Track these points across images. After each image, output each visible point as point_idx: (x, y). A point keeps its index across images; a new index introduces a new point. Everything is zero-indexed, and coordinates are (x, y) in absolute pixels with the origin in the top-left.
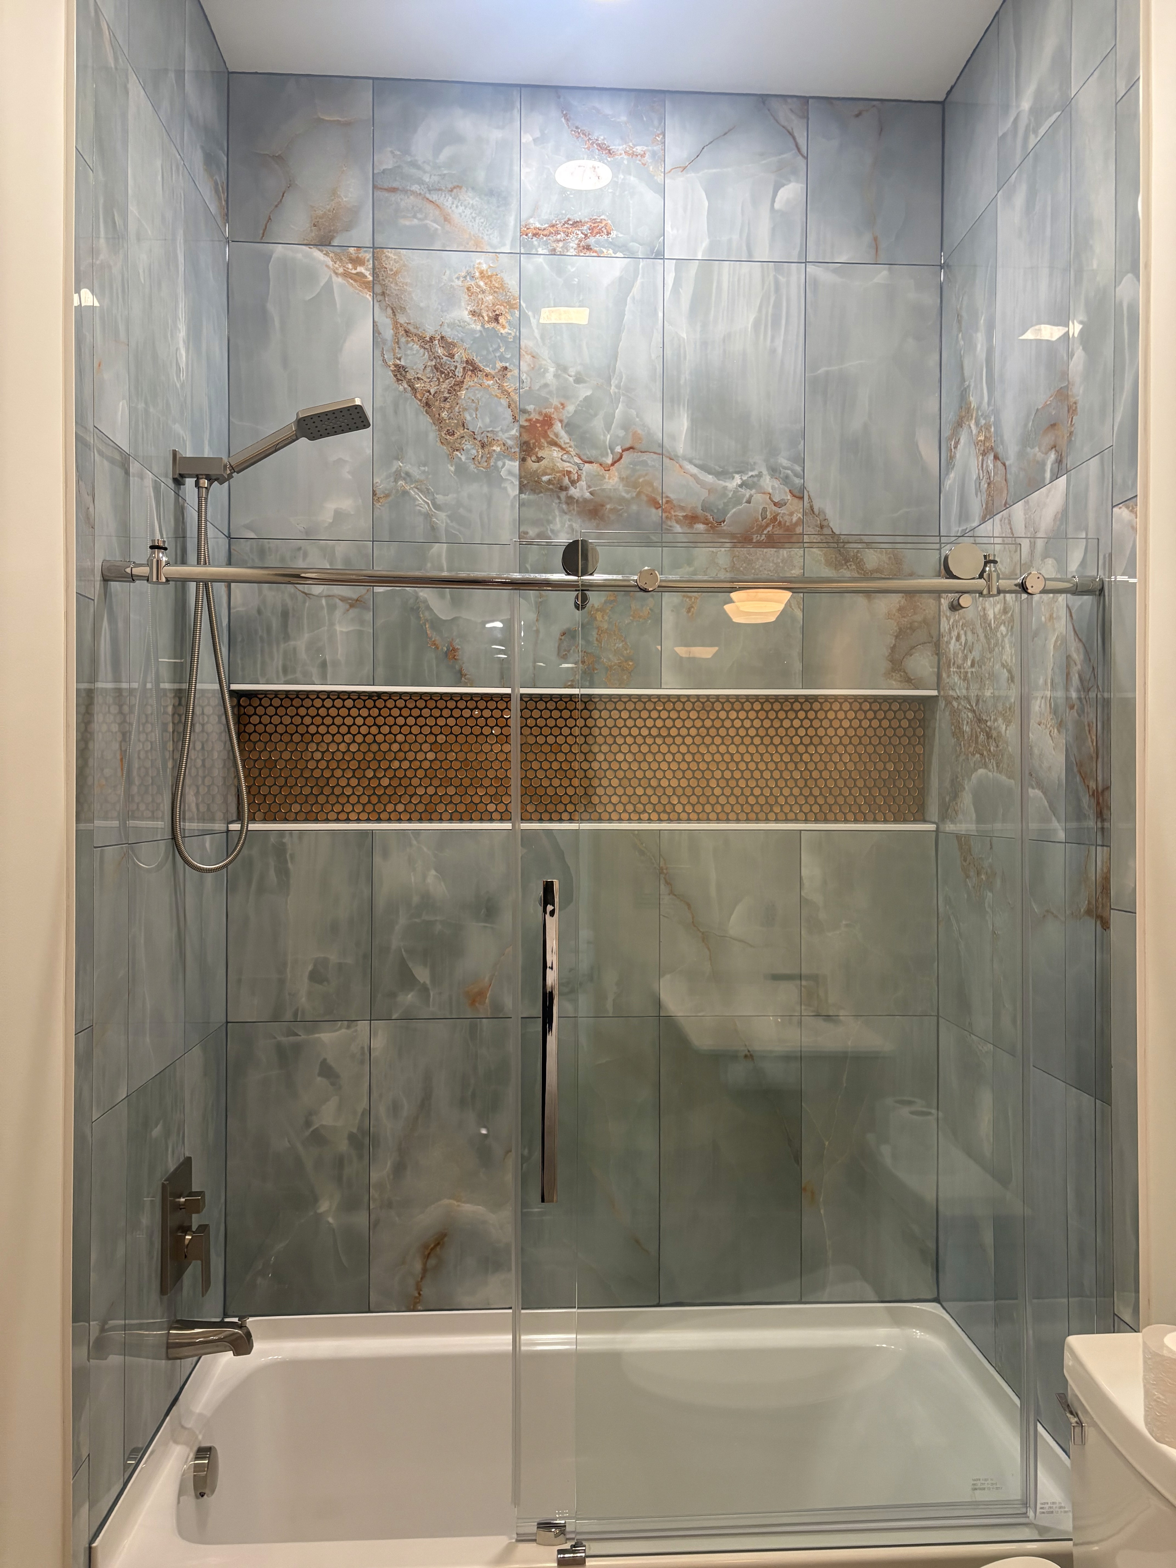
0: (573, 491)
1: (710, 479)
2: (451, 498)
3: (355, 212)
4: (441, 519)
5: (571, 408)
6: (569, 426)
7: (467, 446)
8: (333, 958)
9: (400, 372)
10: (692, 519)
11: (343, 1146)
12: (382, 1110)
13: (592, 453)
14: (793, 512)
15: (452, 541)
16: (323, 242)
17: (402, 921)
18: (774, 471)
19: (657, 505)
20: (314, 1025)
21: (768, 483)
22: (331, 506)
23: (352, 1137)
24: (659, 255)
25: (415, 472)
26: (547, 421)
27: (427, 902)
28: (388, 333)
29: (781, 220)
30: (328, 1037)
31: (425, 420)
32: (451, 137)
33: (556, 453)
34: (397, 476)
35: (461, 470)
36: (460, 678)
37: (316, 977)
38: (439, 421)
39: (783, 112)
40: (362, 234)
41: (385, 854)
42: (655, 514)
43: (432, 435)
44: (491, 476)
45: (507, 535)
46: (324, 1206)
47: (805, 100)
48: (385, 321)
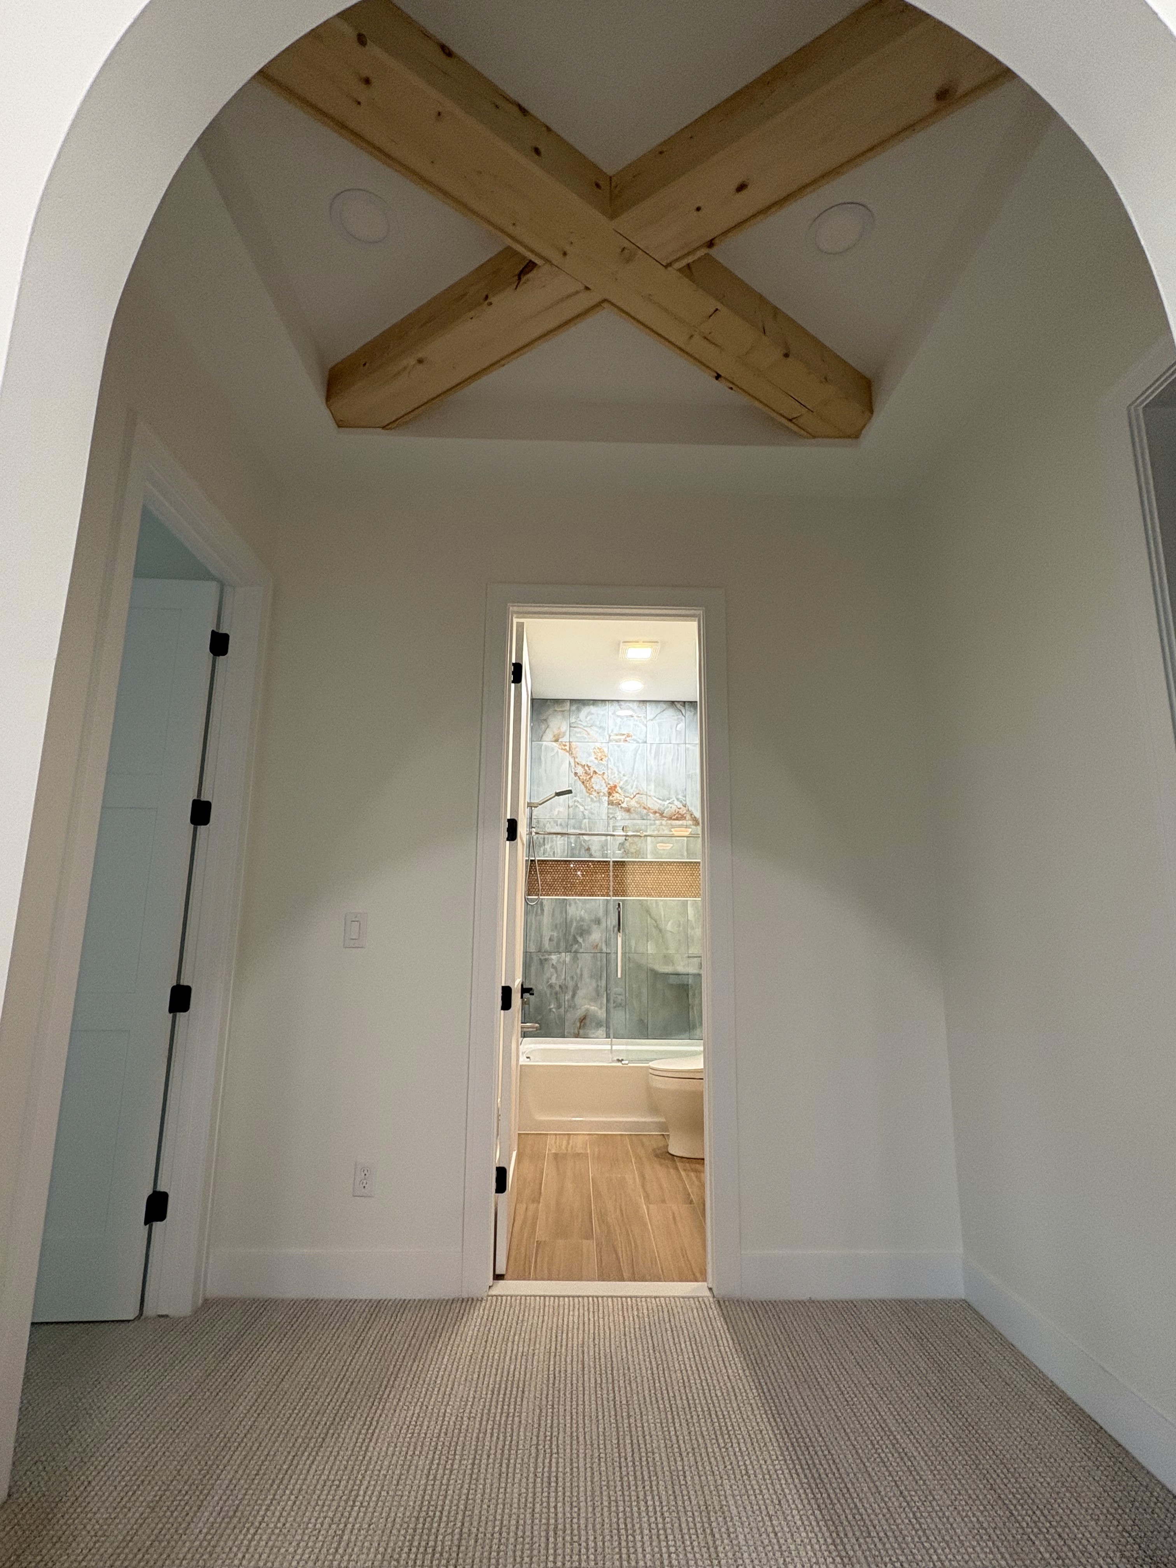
0: (623, 805)
1: (660, 802)
2: (589, 807)
3: (564, 733)
4: (586, 813)
5: (622, 783)
6: (621, 788)
7: (594, 793)
8: (555, 934)
9: (576, 774)
10: (655, 812)
11: (558, 988)
12: (568, 978)
13: (627, 795)
14: (683, 811)
15: (589, 818)
16: (556, 741)
17: (574, 924)
18: (678, 799)
19: (645, 808)
20: (550, 953)
21: (676, 802)
22: (557, 810)
23: (560, 987)
24: (646, 742)
25: (580, 800)
26: (615, 786)
27: (582, 919)
28: (573, 764)
29: (678, 733)
30: (554, 957)
31: (583, 787)
32: (590, 713)
33: (617, 795)
34: (575, 801)
35: (592, 799)
36: (591, 856)
37: (551, 940)
38: (586, 787)
39: (678, 706)
40: (566, 739)
41: (570, 905)
42: (645, 811)
43: (584, 790)
44: (600, 801)
45: (604, 817)
46: (552, 1006)
47: (684, 702)
48: (572, 761)
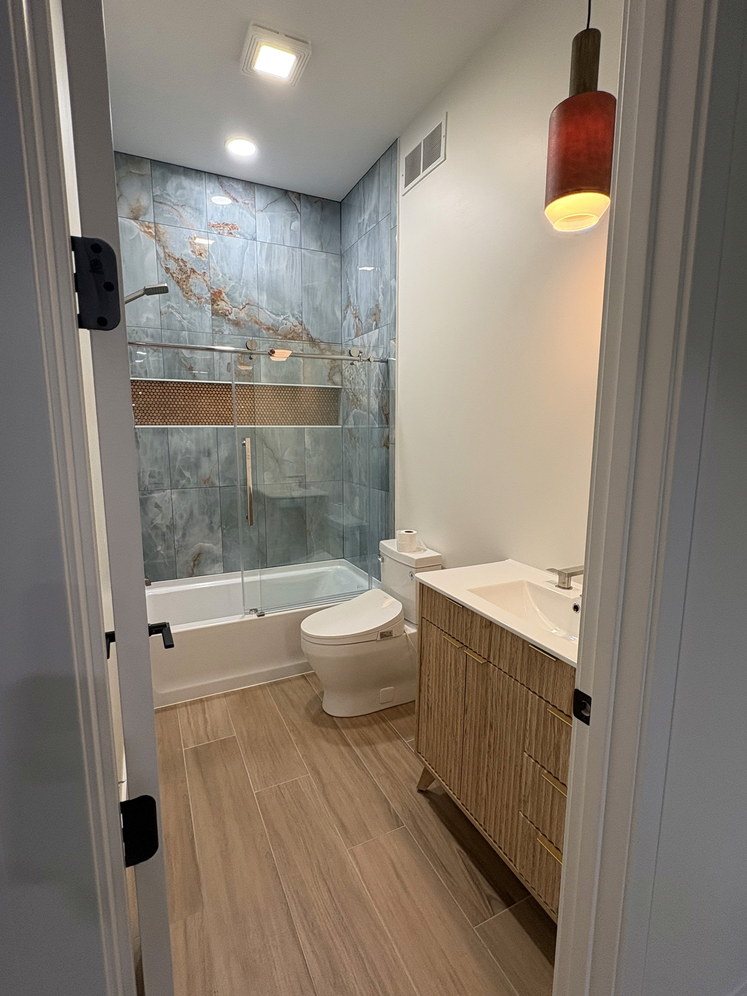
0: (229, 317)
1: (274, 316)
2: (188, 316)
3: (147, 209)
4: (185, 323)
5: (228, 289)
6: (227, 294)
7: (193, 298)
8: (157, 470)
9: (167, 270)
10: (268, 329)
11: (165, 529)
12: (177, 517)
13: (236, 305)
14: (299, 329)
15: (189, 330)
16: (136, 219)
17: (179, 457)
18: (293, 315)
19: (258, 324)
20: (152, 492)
21: (291, 319)
22: (145, 316)
23: (167, 526)
24: (255, 239)
25: (175, 306)
26: (220, 292)
27: (188, 451)
28: (162, 255)
29: (293, 233)
30: (156, 495)
31: (178, 288)
32: (180, 187)
33: (223, 303)
34: (169, 307)
35: (191, 306)
36: (194, 377)
37: (151, 476)
38: (182, 289)
39: (293, 197)
40: (149, 218)
41: (172, 435)
42: (257, 326)
43: (180, 294)
44: (201, 309)
45: (208, 330)
46: (159, 548)
47: (300, 194)
48: (161, 251)
